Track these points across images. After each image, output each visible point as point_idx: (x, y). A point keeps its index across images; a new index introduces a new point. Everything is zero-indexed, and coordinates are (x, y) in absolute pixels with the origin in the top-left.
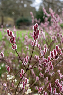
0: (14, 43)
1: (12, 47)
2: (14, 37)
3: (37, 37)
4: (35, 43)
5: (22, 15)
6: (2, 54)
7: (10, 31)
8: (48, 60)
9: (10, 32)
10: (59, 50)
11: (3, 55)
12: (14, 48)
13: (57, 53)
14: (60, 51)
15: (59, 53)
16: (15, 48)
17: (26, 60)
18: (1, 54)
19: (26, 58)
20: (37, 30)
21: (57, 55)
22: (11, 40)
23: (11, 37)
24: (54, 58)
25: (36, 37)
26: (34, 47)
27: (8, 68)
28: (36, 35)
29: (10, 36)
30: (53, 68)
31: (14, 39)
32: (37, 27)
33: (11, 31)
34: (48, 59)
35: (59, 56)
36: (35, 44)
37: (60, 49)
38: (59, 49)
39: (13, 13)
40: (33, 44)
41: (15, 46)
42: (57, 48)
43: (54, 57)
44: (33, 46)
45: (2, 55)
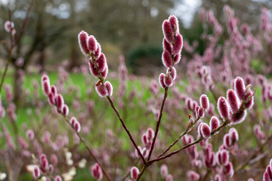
0: (103, 74)
1: (96, 88)
2: (102, 56)
3: (176, 59)
4: (170, 76)
5: (145, 39)
6: (73, 122)
7: (88, 38)
8: (210, 128)
9: (87, 40)
10: (247, 90)
11: (77, 125)
12: (103, 93)
13: (239, 102)
14: (249, 94)
15: (247, 101)
16: (106, 91)
17: (148, 141)
18: (71, 122)
19: (147, 134)
20: (173, 35)
21: (239, 107)
22: (93, 66)
23: (92, 55)
24: (230, 118)
25: (173, 56)
26: (166, 89)
27: (97, 168)
28: (170, 52)
29: (91, 52)
30: (232, 172)
31: (101, 62)
32: (173, 27)
33: (92, 36)
34: (210, 123)
35: (246, 112)
36: (168, 82)
37: (249, 89)
38: (244, 88)
39: (120, 33)
40: (162, 81)
41: (108, 87)
42: (239, 85)
43: (229, 114)
44: (164, 86)
45: (75, 125)
